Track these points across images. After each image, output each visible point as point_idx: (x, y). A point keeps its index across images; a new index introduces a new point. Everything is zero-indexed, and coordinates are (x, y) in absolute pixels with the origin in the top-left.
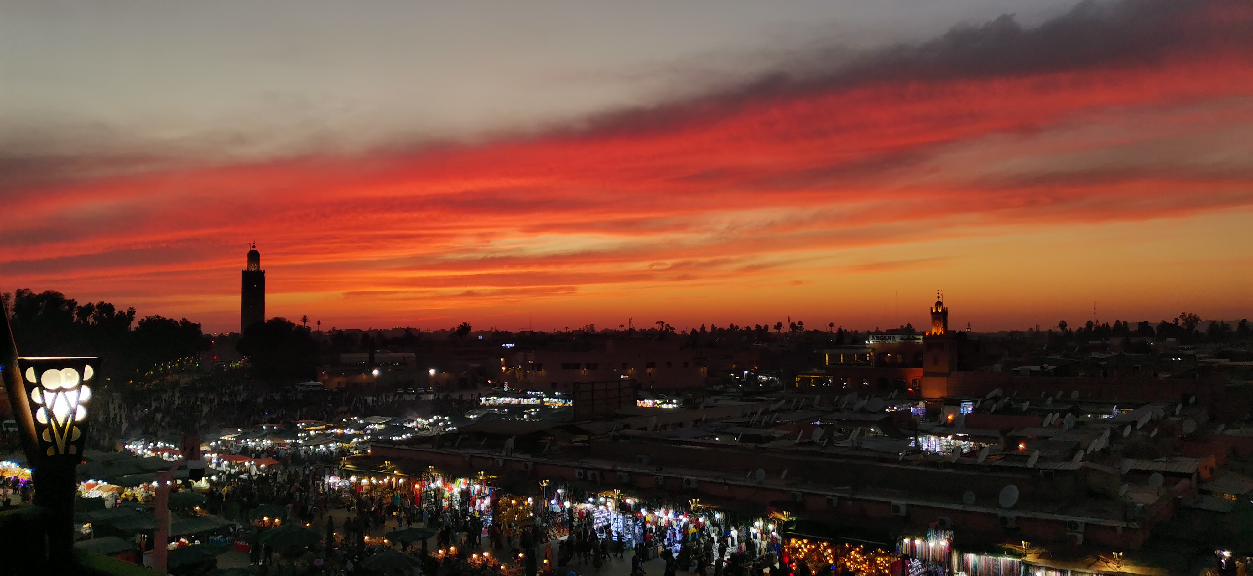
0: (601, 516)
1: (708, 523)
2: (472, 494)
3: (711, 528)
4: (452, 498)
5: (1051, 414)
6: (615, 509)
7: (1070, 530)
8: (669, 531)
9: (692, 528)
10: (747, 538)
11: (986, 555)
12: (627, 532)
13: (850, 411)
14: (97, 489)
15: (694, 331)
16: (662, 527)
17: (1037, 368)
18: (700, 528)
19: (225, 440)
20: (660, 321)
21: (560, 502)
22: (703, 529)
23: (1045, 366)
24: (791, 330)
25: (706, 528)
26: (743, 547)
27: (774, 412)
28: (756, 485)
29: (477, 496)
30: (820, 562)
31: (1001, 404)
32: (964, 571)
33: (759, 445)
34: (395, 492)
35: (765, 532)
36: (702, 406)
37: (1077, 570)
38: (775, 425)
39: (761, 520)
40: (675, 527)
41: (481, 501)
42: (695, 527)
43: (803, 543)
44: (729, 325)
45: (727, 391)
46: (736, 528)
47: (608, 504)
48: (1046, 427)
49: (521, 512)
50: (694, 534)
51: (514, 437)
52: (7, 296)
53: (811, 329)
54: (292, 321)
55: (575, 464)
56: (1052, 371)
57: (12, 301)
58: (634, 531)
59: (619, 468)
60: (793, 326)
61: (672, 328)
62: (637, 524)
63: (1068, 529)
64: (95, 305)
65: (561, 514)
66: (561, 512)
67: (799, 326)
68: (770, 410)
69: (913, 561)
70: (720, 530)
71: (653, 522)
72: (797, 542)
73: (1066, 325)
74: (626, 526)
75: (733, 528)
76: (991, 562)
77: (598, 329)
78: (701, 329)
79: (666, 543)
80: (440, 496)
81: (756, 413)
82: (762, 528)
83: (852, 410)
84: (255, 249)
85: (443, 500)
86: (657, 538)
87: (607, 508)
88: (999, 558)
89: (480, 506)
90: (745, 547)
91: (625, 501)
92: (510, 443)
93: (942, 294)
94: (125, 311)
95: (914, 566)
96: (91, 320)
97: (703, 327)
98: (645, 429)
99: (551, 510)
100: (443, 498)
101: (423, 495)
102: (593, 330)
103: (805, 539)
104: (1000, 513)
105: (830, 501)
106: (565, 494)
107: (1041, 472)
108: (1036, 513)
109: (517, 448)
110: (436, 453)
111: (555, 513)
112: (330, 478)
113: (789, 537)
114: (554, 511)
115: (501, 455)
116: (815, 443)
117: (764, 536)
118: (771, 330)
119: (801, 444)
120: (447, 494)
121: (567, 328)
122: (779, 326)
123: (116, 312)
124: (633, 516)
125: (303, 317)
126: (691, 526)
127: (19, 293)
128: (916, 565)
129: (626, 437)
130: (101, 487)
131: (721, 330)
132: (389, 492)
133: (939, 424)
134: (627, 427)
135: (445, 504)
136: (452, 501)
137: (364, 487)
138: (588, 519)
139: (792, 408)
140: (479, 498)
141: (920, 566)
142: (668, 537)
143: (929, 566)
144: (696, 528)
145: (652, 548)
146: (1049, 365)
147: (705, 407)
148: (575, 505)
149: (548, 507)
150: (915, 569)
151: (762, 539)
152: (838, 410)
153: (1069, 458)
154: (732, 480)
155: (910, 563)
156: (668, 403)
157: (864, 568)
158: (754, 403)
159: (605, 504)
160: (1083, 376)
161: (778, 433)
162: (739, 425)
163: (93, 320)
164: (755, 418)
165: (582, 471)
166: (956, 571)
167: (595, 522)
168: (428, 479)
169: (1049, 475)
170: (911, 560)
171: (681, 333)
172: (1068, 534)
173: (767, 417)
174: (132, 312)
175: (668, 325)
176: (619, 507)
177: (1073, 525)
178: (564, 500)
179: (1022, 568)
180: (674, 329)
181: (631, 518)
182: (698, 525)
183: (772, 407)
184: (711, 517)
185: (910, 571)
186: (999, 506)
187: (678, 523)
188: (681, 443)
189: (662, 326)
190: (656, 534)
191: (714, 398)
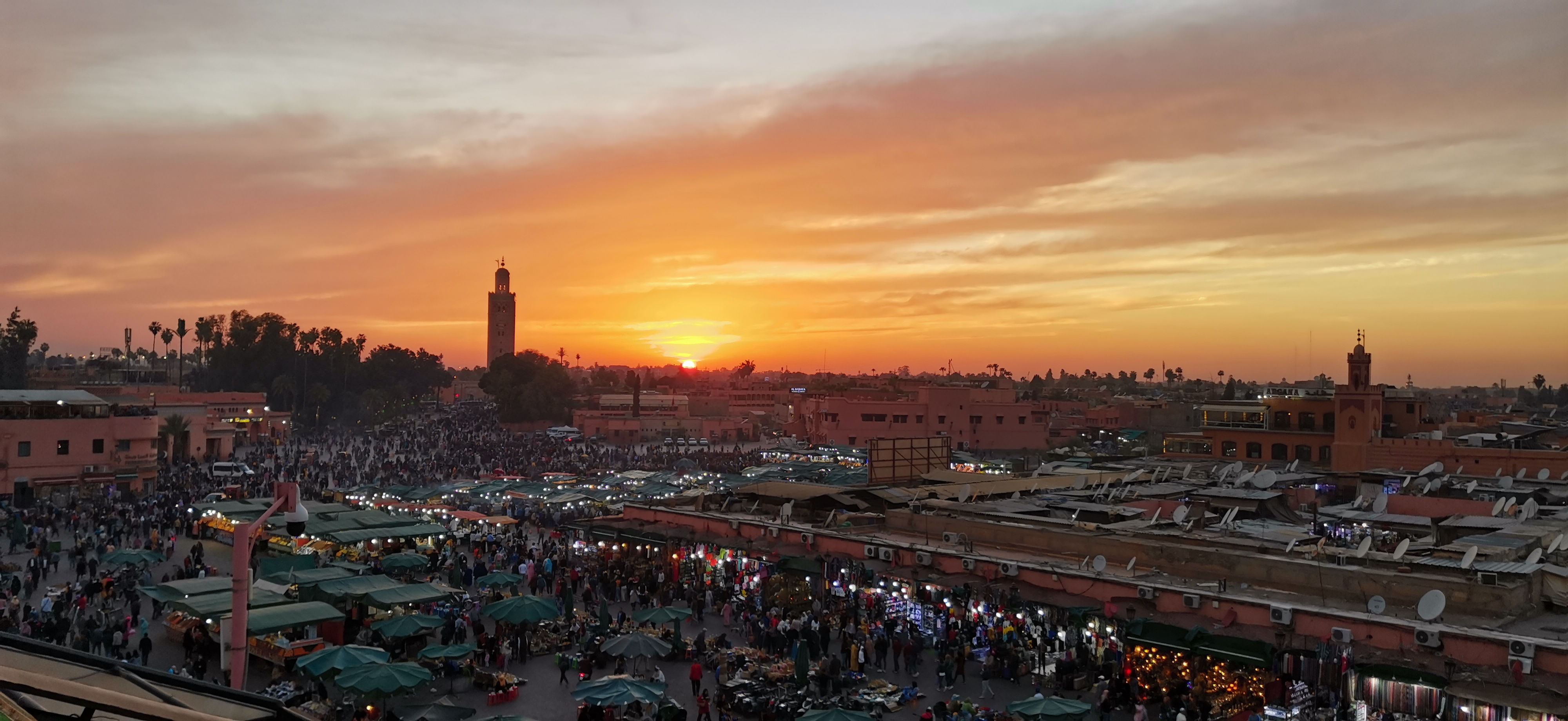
0: (895, 604)
1: (1029, 620)
2: (739, 569)
3: (1033, 627)
4: (715, 572)
5: (1503, 499)
6: (911, 598)
7: (1513, 653)
8: (979, 628)
9: (1007, 626)
10: (1078, 642)
11: (1394, 681)
12: (926, 626)
13: (1230, 486)
14: (309, 546)
15: (1036, 377)
16: (971, 622)
17: (1492, 437)
18: (1019, 626)
19: (458, 493)
20: (992, 364)
21: (844, 584)
22: (1022, 628)
23: (1504, 434)
24: (1166, 379)
25: (1026, 627)
26: (1073, 654)
27: (1127, 484)
28: (1093, 576)
29: (744, 572)
30: (1173, 678)
31: (1437, 483)
32: (1364, 699)
33: (1101, 525)
34: (650, 563)
35: (1101, 635)
36: (1035, 473)
37: (1521, 707)
38: (1126, 501)
39: (1097, 620)
40: (986, 623)
41: (749, 578)
42: (1012, 624)
43: (1151, 652)
44: (1084, 371)
45: (1074, 455)
46: (1065, 629)
47: (903, 590)
48: (1496, 516)
49: (798, 594)
50: (1010, 633)
51: (793, 502)
52: (222, 318)
53: (1194, 379)
54: (546, 355)
55: (864, 538)
56: (1513, 441)
57: (227, 325)
58: (935, 625)
59: (919, 547)
60: (1169, 374)
61: (1008, 373)
62: (940, 618)
63: (1511, 652)
64: (320, 331)
65: (846, 599)
66: (846, 595)
67: (1177, 374)
68: (1123, 482)
69: (1297, 683)
70: (1044, 629)
71: (959, 615)
72: (1142, 651)
73: (1544, 380)
74: (926, 619)
75: (1060, 628)
76: (1401, 690)
77: (914, 372)
78: (1047, 375)
79: (975, 643)
80: (702, 569)
81: (1103, 485)
82: (1097, 631)
83: (1233, 484)
84: (504, 267)
85: (705, 575)
86: (963, 636)
87: (902, 595)
88: (1412, 685)
89: (748, 583)
90: (1076, 654)
91: (924, 588)
92: (787, 509)
93: (1364, 336)
94: (355, 339)
95: (1298, 689)
96: (315, 347)
97: (1050, 373)
98: (956, 499)
99: (833, 593)
100: (705, 572)
101: (682, 567)
102: (907, 374)
103: (1154, 647)
104: (1419, 626)
105: (1189, 601)
106: (850, 574)
107: (1479, 574)
108: (1466, 629)
109: (796, 516)
110: (699, 517)
111: (839, 597)
112: (574, 543)
113: (1133, 645)
114: (837, 594)
115: (775, 523)
116: (1177, 525)
117: (1101, 640)
118: (1140, 378)
119: (1158, 526)
120: (709, 568)
121: (873, 370)
122: (1150, 373)
123: (344, 339)
124: (935, 607)
125: (559, 350)
126: (1006, 623)
127: (235, 315)
128: (1301, 688)
129: (931, 508)
130: (314, 542)
131: (1073, 377)
132: (643, 562)
133: (1351, 507)
134: (933, 495)
135: (707, 579)
136: (715, 576)
137: (614, 555)
138: (879, 608)
139: (1152, 479)
140: (747, 574)
141: (1306, 690)
142: (978, 635)
143: (1318, 690)
144: (1013, 626)
145: (957, 647)
146: (1509, 433)
147: (1040, 475)
148: (862, 589)
149: (830, 589)
150: (1299, 693)
151: (1097, 644)
152: (1214, 484)
153: (1522, 559)
154: (1061, 568)
155: (1293, 686)
156: (994, 469)
157: (1232, 688)
158: (1104, 471)
159: (898, 590)
160: (1556, 449)
161: (1129, 511)
162: (1080, 499)
163: (318, 349)
164: (1103, 491)
165: (872, 547)
166: (1353, 699)
167: (887, 611)
168: (689, 549)
169: (1489, 579)
170: (1294, 682)
171: (1020, 380)
172: (1510, 657)
173: (1117, 490)
174: (362, 340)
175: (1002, 370)
176: (917, 595)
177: (1519, 647)
178: (850, 583)
179: (1444, 699)
180: (1011, 375)
181: (931, 609)
182: (1015, 622)
183: (1127, 478)
184: (1033, 614)
185: (1292, 696)
186: (1417, 618)
187: (991, 619)
188: (999, 518)
189: (996, 370)
190: (963, 630)
191: (1056, 463)
